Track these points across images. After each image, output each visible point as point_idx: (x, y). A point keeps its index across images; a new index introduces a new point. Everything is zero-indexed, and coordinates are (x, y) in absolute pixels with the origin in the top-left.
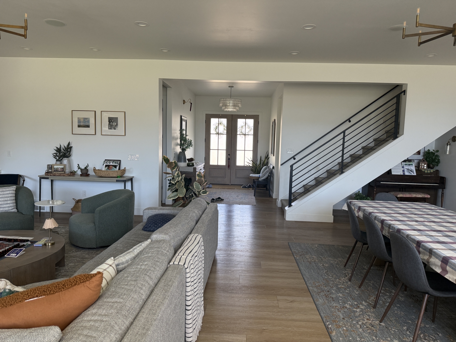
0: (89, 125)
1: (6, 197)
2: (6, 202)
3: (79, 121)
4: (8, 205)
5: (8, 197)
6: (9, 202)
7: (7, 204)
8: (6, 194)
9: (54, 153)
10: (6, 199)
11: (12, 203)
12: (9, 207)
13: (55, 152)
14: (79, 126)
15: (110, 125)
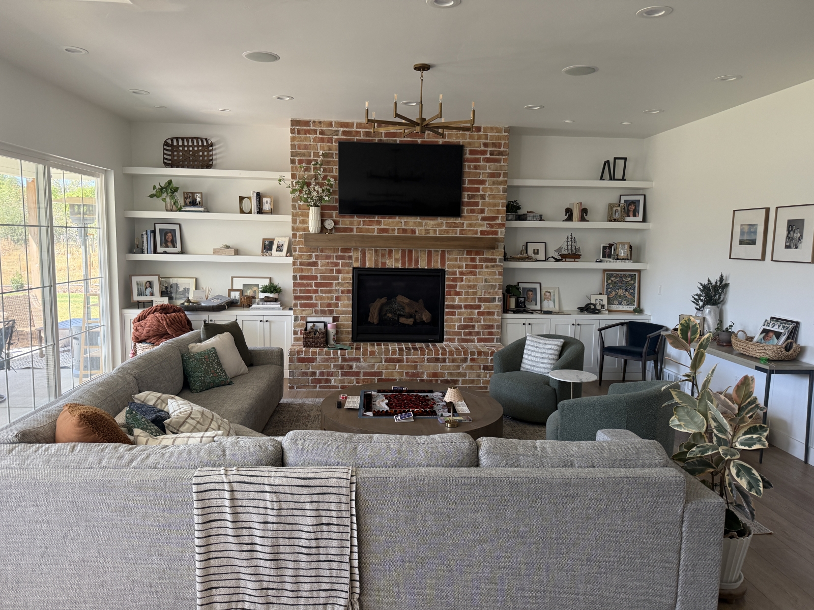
0: (756, 240)
1: (545, 353)
2: (542, 361)
3: (742, 233)
4: (544, 366)
5: (547, 354)
6: (546, 361)
7: (543, 363)
8: (547, 349)
9: (695, 295)
10: (544, 356)
11: (549, 364)
12: (544, 368)
13: (699, 292)
14: (742, 242)
15: (790, 238)
